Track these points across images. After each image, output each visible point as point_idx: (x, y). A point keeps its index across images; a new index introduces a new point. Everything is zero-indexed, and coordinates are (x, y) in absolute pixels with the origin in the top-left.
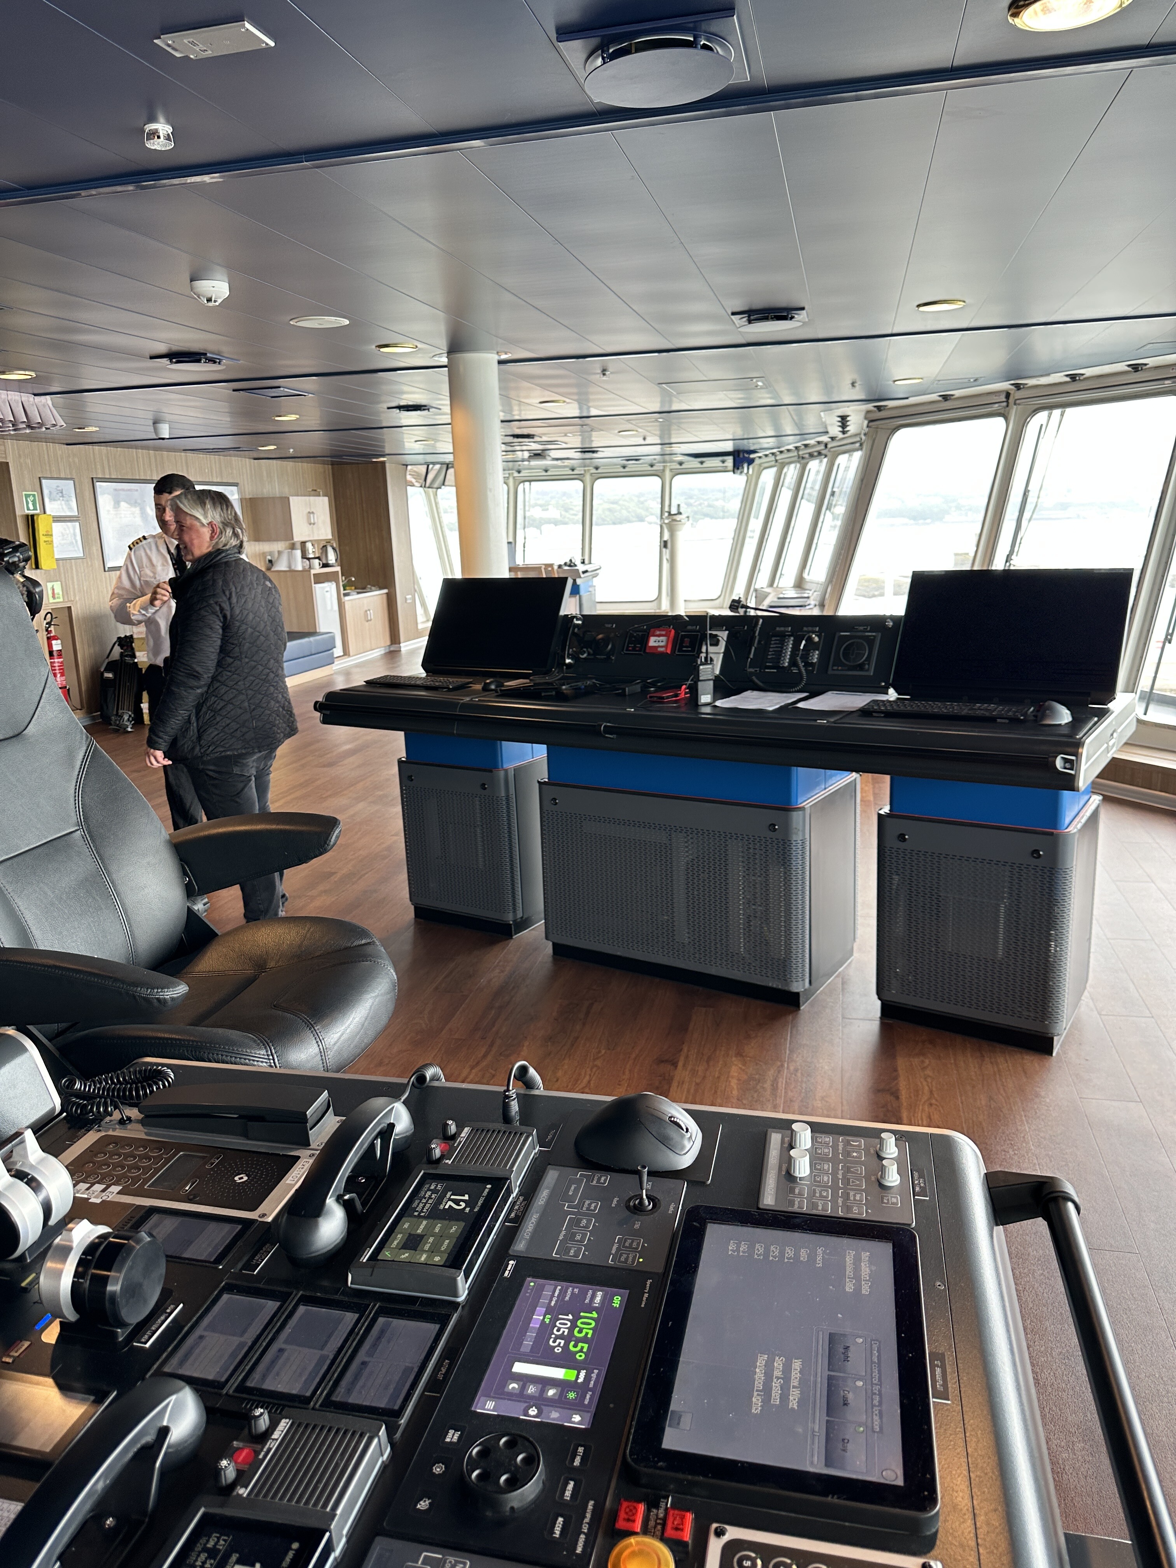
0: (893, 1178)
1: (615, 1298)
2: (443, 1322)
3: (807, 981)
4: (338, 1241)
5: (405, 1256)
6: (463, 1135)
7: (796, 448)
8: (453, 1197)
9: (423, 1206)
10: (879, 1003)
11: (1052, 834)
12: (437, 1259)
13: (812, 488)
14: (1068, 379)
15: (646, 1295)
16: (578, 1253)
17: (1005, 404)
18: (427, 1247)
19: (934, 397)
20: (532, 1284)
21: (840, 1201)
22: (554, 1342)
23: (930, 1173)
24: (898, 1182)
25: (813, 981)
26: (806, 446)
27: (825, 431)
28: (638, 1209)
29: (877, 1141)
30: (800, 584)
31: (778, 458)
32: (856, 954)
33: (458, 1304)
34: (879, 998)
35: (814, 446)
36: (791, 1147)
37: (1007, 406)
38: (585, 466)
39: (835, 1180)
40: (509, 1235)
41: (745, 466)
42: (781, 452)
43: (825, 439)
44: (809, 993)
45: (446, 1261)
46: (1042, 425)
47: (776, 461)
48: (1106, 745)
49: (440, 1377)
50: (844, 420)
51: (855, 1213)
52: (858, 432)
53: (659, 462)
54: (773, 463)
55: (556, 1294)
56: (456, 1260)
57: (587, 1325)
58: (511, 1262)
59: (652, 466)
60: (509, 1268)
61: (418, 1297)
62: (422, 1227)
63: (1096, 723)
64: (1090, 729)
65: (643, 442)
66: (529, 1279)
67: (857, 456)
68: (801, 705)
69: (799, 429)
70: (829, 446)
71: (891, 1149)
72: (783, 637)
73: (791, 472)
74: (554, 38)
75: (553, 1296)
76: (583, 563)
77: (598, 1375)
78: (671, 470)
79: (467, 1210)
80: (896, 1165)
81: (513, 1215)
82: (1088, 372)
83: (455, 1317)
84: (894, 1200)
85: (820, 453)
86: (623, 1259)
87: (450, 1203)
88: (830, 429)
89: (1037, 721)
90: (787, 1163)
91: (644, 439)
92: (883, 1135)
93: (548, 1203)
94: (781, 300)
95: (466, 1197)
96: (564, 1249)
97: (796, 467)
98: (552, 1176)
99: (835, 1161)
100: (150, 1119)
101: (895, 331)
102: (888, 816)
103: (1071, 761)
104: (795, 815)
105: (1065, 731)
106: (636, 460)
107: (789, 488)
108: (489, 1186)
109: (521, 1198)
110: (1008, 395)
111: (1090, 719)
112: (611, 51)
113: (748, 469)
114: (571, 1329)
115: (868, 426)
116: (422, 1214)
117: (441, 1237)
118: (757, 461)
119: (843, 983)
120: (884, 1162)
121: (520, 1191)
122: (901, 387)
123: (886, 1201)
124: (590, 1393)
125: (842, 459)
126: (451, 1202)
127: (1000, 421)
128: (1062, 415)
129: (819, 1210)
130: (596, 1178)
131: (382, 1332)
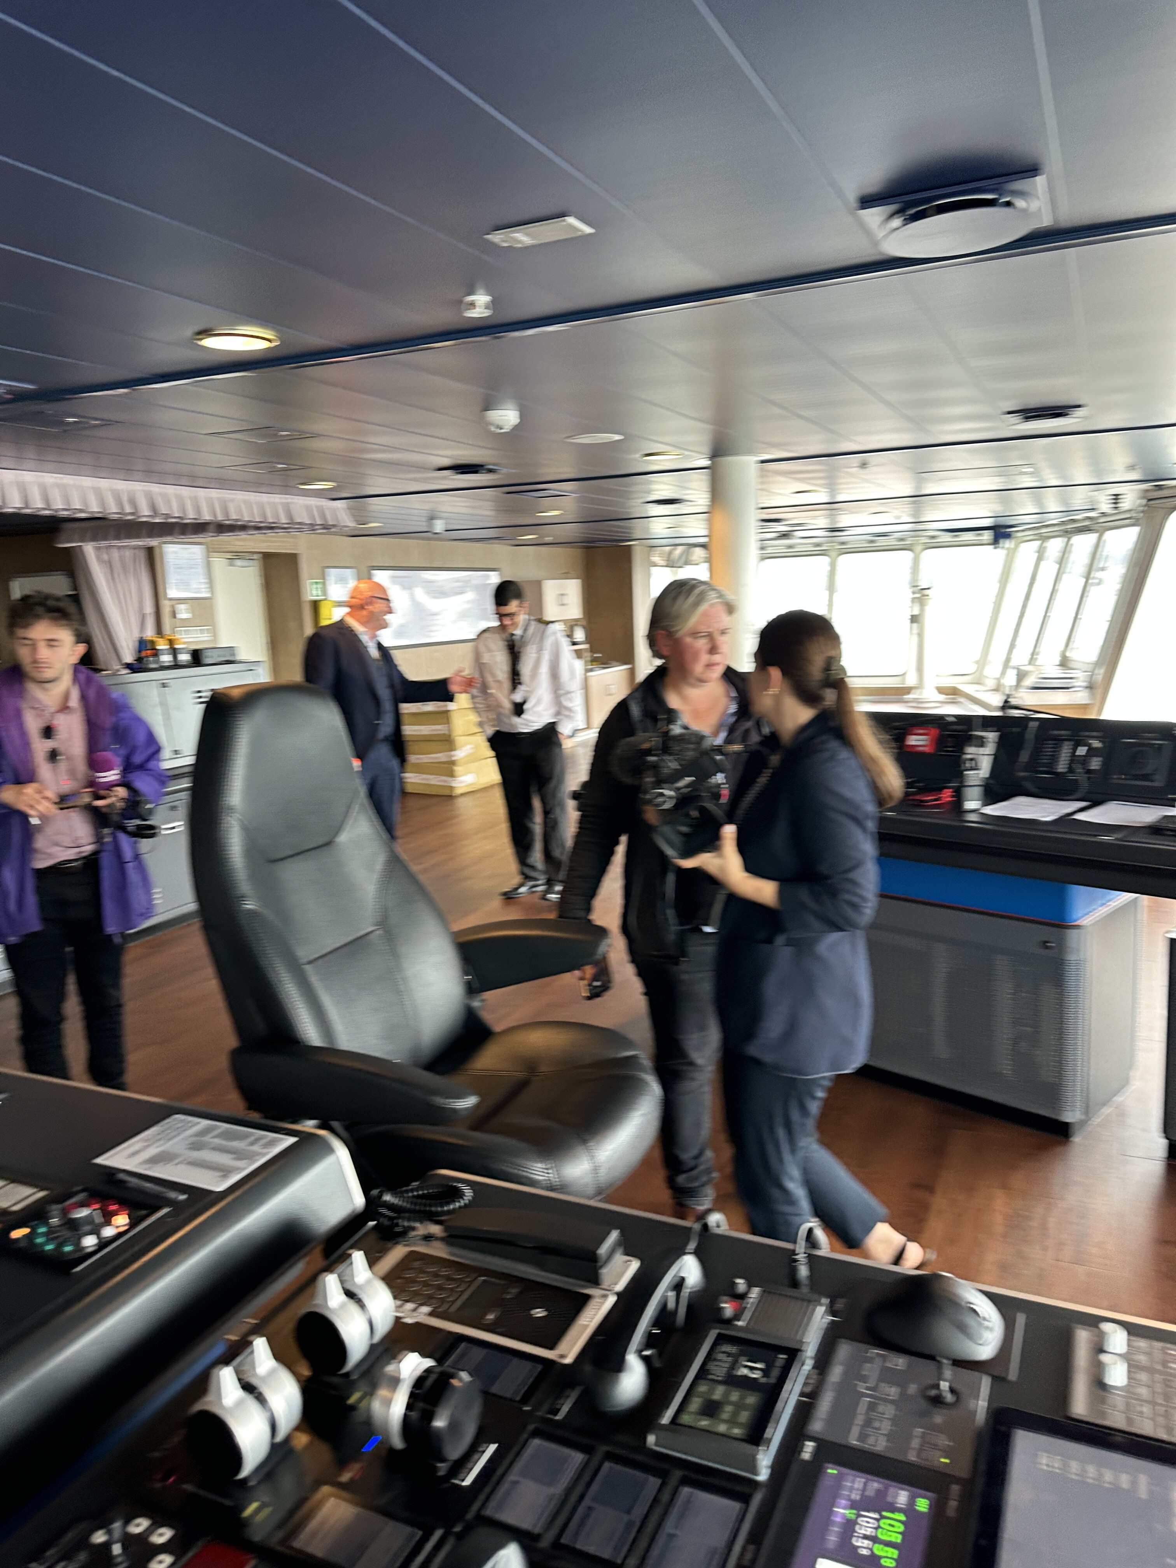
1: (921, 1501)
2: (745, 1499)
3: (1081, 1111)
4: (638, 1396)
5: (704, 1423)
6: (752, 1295)
7: (1062, 522)
8: (748, 1363)
9: (719, 1371)
10: (1165, 1141)
12: (736, 1431)
15: (954, 1503)
18: (725, 1416)
20: (833, 1471)
21: (1161, 1420)
22: (859, 1541)
25: (1086, 1111)
26: (1073, 521)
27: (1094, 507)
28: (937, 1401)
30: (1064, 663)
31: (1041, 532)
32: (1136, 1082)
33: (760, 1483)
34: (1165, 1137)
35: (1081, 521)
36: (1101, 1350)
38: (830, 542)
39: (1154, 1395)
40: (805, 1413)
41: (1005, 540)
42: (1045, 526)
43: (1094, 514)
44: (1083, 1123)
45: (745, 1435)
47: (1037, 535)
50: (1116, 497)
52: (1131, 507)
53: (909, 537)
54: (1034, 537)
55: (859, 1487)
56: (755, 1434)
57: (894, 1528)
58: (809, 1444)
59: (903, 540)
60: (807, 1450)
61: (719, 1470)
62: (719, 1392)
65: (896, 521)
66: (830, 1465)
67: (1132, 534)
68: (1081, 817)
69: (1065, 506)
70: (1097, 522)
72: (1059, 740)
73: (1055, 545)
74: (856, 209)
75: (855, 1488)
78: (923, 544)
79: (764, 1379)
81: (808, 1389)
83: (757, 1498)
85: (1087, 528)
86: (924, 1456)
87: (745, 1370)
88: (1099, 506)
90: (1098, 1367)
91: (898, 518)
93: (841, 1381)
95: (761, 1366)
96: (862, 1436)
97: (1061, 541)
98: (844, 1350)
99: (1152, 1371)
100: (453, 1238)
104: (1072, 934)
106: (886, 536)
108: (782, 1356)
109: (816, 1372)
112: (912, 214)
113: (1008, 543)
115: (1144, 504)
116: (719, 1379)
117: (738, 1407)
118: (1015, 536)
119: (1121, 1116)
125: (1112, 536)
126: (748, 1370)
129: (1136, 1427)
130: (891, 1358)
131: (687, 1503)
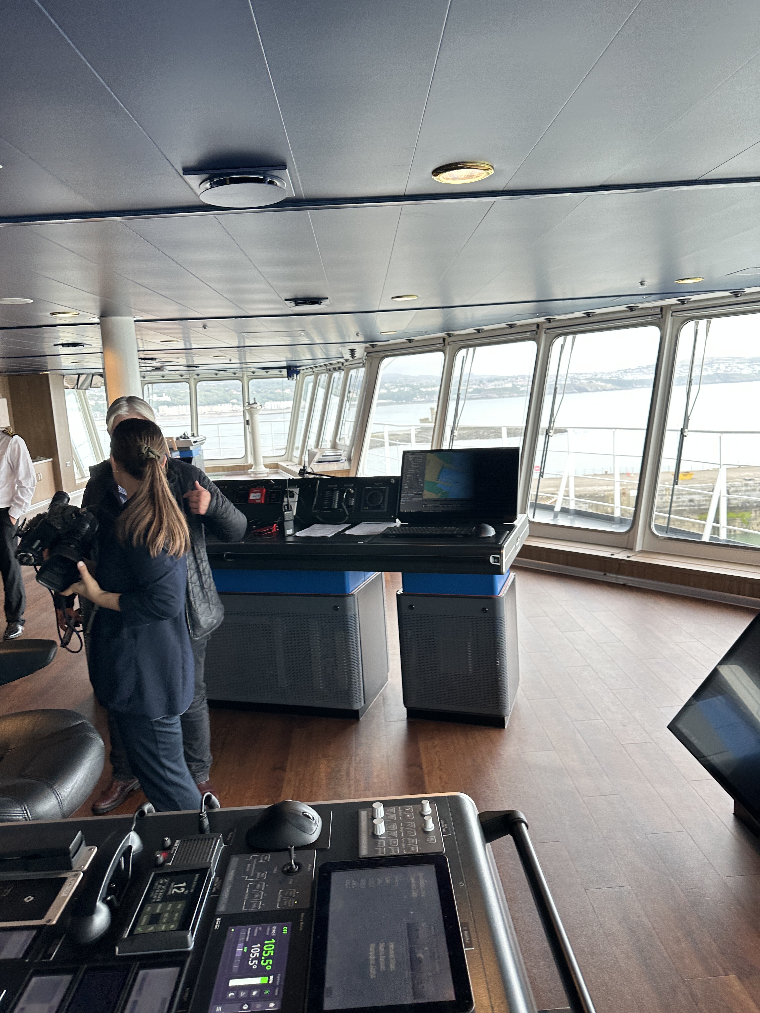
0: (431, 826)
1: (284, 928)
2: (181, 965)
3: (363, 701)
4: (107, 928)
5: (151, 929)
6: (175, 845)
7: (325, 365)
8: (176, 886)
9: (158, 895)
10: (405, 709)
11: (491, 598)
12: (172, 926)
13: (336, 388)
14: (476, 331)
15: (302, 923)
16: (259, 906)
17: (443, 345)
18: (164, 921)
19: (404, 340)
20: (233, 930)
21: (403, 845)
22: (252, 962)
23: (450, 820)
24: (434, 828)
25: (366, 701)
26: (331, 364)
27: (341, 356)
28: (290, 872)
29: (420, 805)
30: (334, 446)
31: (314, 370)
32: (389, 679)
33: (189, 952)
34: (405, 707)
35: (335, 364)
36: (373, 818)
37: (444, 345)
38: (190, 374)
39: (399, 833)
40: (213, 902)
41: (295, 375)
42: (316, 367)
43: (342, 360)
44: (365, 709)
45: (179, 927)
46: (464, 357)
47: (313, 372)
48: (515, 546)
49: (185, 999)
50: (352, 352)
51: (412, 851)
52: (360, 357)
53: (239, 372)
54: (312, 373)
55: (249, 933)
56: (184, 925)
57: (270, 948)
58: (218, 919)
59: (235, 374)
60: (217, 923)
61: (163, 953)
62: (159, 908)
63: (508, 534)
64: (506, 538)
65: (229, 362)
66: (230, 927)
67: (362, 372)
68: (347, 532)
69: (326, 355)
70: (345, 364)
71: (428, 809)
72: (333, 491)
73: (323, 378)
74: (182, 174)
75: (246, 935)
76: (193, 435)
77: (281, 977)
78: (247, 376)
79: (186, 892)
80: (431, 819)
81: (214, 890)
82: (486, 328)
83: (189, 961)
84: (432, 839)
85: (339, 368)
86: (285, 904)
87: (174, 890)
88: (344, 356)
89: (478, 535)
90: (372, 827)
91: (230, 360)
92: (423, 802)
93: (235, 878)
94: (314, 294)
95: (184, 884)
96: (249, 905)
97: (325, 375)
98: (234, 861)
99: (398, 822)
101: (380, 309)
102: (402, 595)
103: (498, 558)
104: (349, 599)
105: (493, 541)
106: (225, 371)
107: (322, 388)
108: (198, 875)
109: (218, 878)
110: (444, 339)
111: (504, 532)
112: (215, 180)
113: (297, 376)
114: (261, 953)
115: (367, 356)
116: (158, 900)
117: (172, 912)
118: (302, 372)
119: (384, 699)
120: (425, 818)
121: (216, 874)
122: (384, 336)
123: (428, 841)
124: (278, 988)
125: (353, 372)
126: (176, 889)
127: (441, 354)
128: (474, 351)
129: (393, 853)
130: (262, 857)
131: (144, 979)
